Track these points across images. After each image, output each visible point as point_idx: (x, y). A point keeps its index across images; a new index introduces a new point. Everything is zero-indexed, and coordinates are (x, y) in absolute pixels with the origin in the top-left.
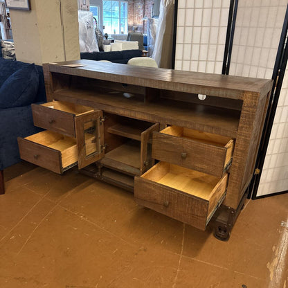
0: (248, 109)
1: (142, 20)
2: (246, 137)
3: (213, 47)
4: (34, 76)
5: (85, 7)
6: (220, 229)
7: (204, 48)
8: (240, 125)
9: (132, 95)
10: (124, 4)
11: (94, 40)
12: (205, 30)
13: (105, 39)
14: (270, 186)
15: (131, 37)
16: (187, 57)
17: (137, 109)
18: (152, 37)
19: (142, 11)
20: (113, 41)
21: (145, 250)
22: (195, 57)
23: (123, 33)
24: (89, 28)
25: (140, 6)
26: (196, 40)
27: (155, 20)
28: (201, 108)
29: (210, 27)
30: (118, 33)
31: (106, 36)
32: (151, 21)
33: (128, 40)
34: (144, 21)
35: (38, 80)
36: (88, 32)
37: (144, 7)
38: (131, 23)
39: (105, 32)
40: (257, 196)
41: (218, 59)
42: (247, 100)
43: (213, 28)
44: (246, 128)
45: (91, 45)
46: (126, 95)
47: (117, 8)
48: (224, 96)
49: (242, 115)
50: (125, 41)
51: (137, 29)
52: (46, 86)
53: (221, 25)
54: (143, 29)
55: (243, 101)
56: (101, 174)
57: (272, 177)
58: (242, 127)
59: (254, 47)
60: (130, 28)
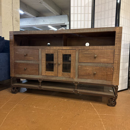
0: (118, 35)
42: (117, 31)
58: (116, 43)
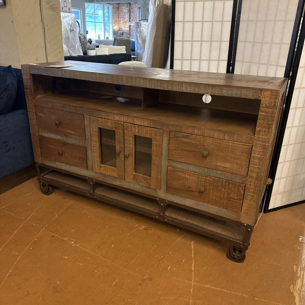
1: (128, 24)
2: (264, 142)
3: (216, 45)
4: (11, 80)
5: (67, 9)
6: (234, 250)
7: (205, 45)
8: (258, 129)
9: (127, 100)
10: (108, 8)
11: (78, 45)
12: (207, 26)
13: (89, 44)
14: (282, 197)
15: (117, 42)
16: (187, 56)
17: (135, 114)
18: (140, 41)
19: (127, 15)
20: (98, 47)
21: (150, 279)
22: (196, 56)
23: (108, 38)
24: (72, 31)
25: (125, 9)
26: (197, 37)
27: (143, 23)
28: (205, 112)
29: (213, 22)
30: (102, 38)
31: (90, 41)
32: (138, 25)
33: (114, 45)
34: (130, 26)
35: (15, 84)
36: (71, 35)
37: (129, 11)
38: (116, 28)
39: (88, 37)
40: (269, 208)
41: (221, 58)
42: (265, 100)
43: (215, 23)
44: (265, 132)
45: (75, 49)
46: (120, 99)
47: (100, 12)
48: (239, 96)
49: (259, 116)
50: (111, 46)
51: (123, 34)
52: (26, 90)
53: (225, 20)
54: (130, 34)
55: (260, 101)
56: (94, 191)
57: (285, 187)
59: (262, 43)
60: (115, 33)
